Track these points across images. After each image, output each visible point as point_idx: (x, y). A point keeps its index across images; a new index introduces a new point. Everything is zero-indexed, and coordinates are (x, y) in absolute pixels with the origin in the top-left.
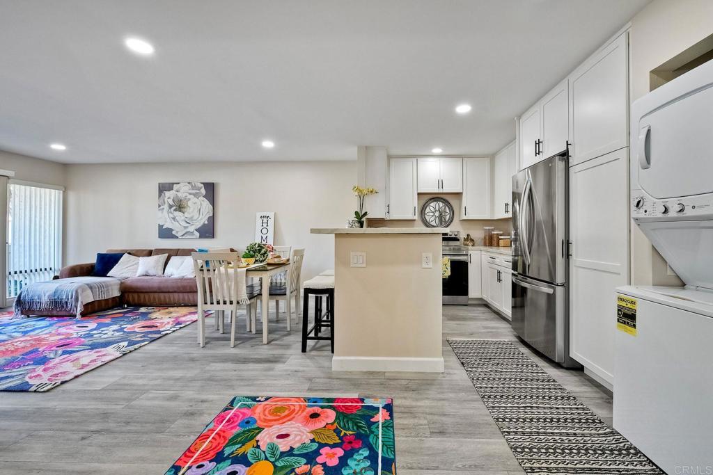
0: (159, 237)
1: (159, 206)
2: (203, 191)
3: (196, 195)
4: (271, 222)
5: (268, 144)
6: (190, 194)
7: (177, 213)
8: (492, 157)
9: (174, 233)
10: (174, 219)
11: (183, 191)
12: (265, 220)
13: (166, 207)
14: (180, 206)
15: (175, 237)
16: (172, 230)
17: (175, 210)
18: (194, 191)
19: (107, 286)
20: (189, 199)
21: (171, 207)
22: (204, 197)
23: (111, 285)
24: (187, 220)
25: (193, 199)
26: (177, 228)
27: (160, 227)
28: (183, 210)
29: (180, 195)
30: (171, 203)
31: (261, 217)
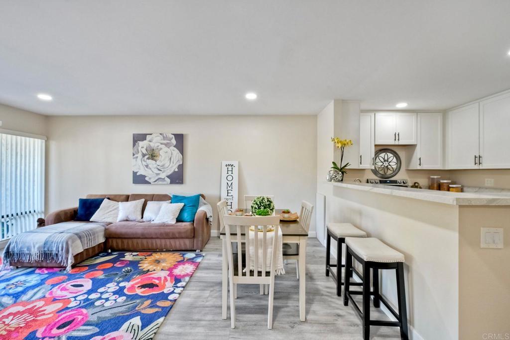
0: (133, 183)
1: (134, 155)
2: (174, 142)
3: (167, 145)
4: (236, 170)
5: (251, 96)
6: (162, 144)
7: (150, 162)
8: (444, 113)
9: (147, 179)
10: (147, 166)
11: (155, 141)
12: (230, 168)
13: (140, 155)
14: (153, 155)
15: (148, 183)
16: (145, 176)
17: (148, 158)
18: (165, 142)
19: (94, 234)
20: (161, 149)
21: (144, 155)
22: (174, 146)
23: (97, 232)
24: (159, 167)
25: (165, 149)
26: (150, 175)
27: (135, 174)
28: (155, 158)
29: (152, 144)
30: (145, 152)
31: (226, 166)
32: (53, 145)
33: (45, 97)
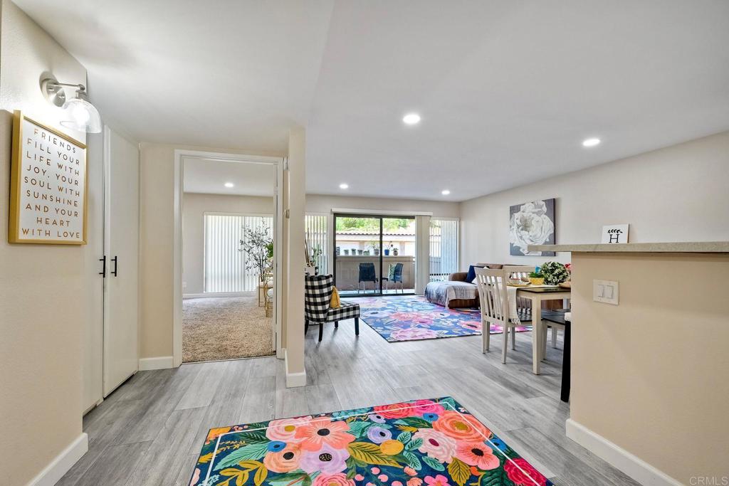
0: (511, 254)
1: (511, 227)
2: (545, 209)
3: (538, 213)
4: (623, 237)
5: (591, 142)
6: (533, 213)
7: (524, 232)
9: (521, 250)
10: (521, 237)
11: (528, 210)
12: (614, 235)
13: (515, 227)
14: (525, 226)
15: (522, 255)
16: (519, 248)
17: (522, 230)
18: (536, 210)
19: (466, 290)
20: (533, 218)
21: (518, 226)
22: (545, 214)
23: (469, 290)
24: (531, 238)
25: (536, 218)
26: (524, 246)
27: (512, 245)
28: (528, 229)
29: (525, 214)
30: (519, 223)
31: (609, 232)
32: (463, 223)
33: (446, 193)
